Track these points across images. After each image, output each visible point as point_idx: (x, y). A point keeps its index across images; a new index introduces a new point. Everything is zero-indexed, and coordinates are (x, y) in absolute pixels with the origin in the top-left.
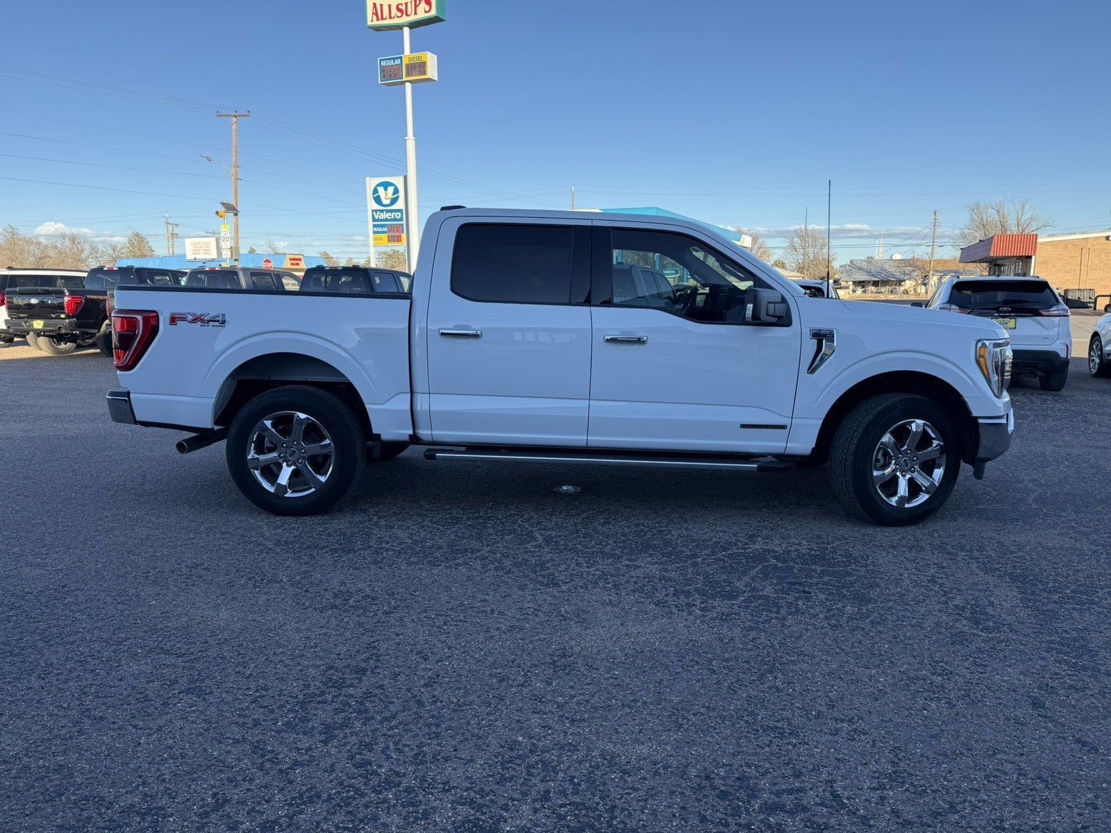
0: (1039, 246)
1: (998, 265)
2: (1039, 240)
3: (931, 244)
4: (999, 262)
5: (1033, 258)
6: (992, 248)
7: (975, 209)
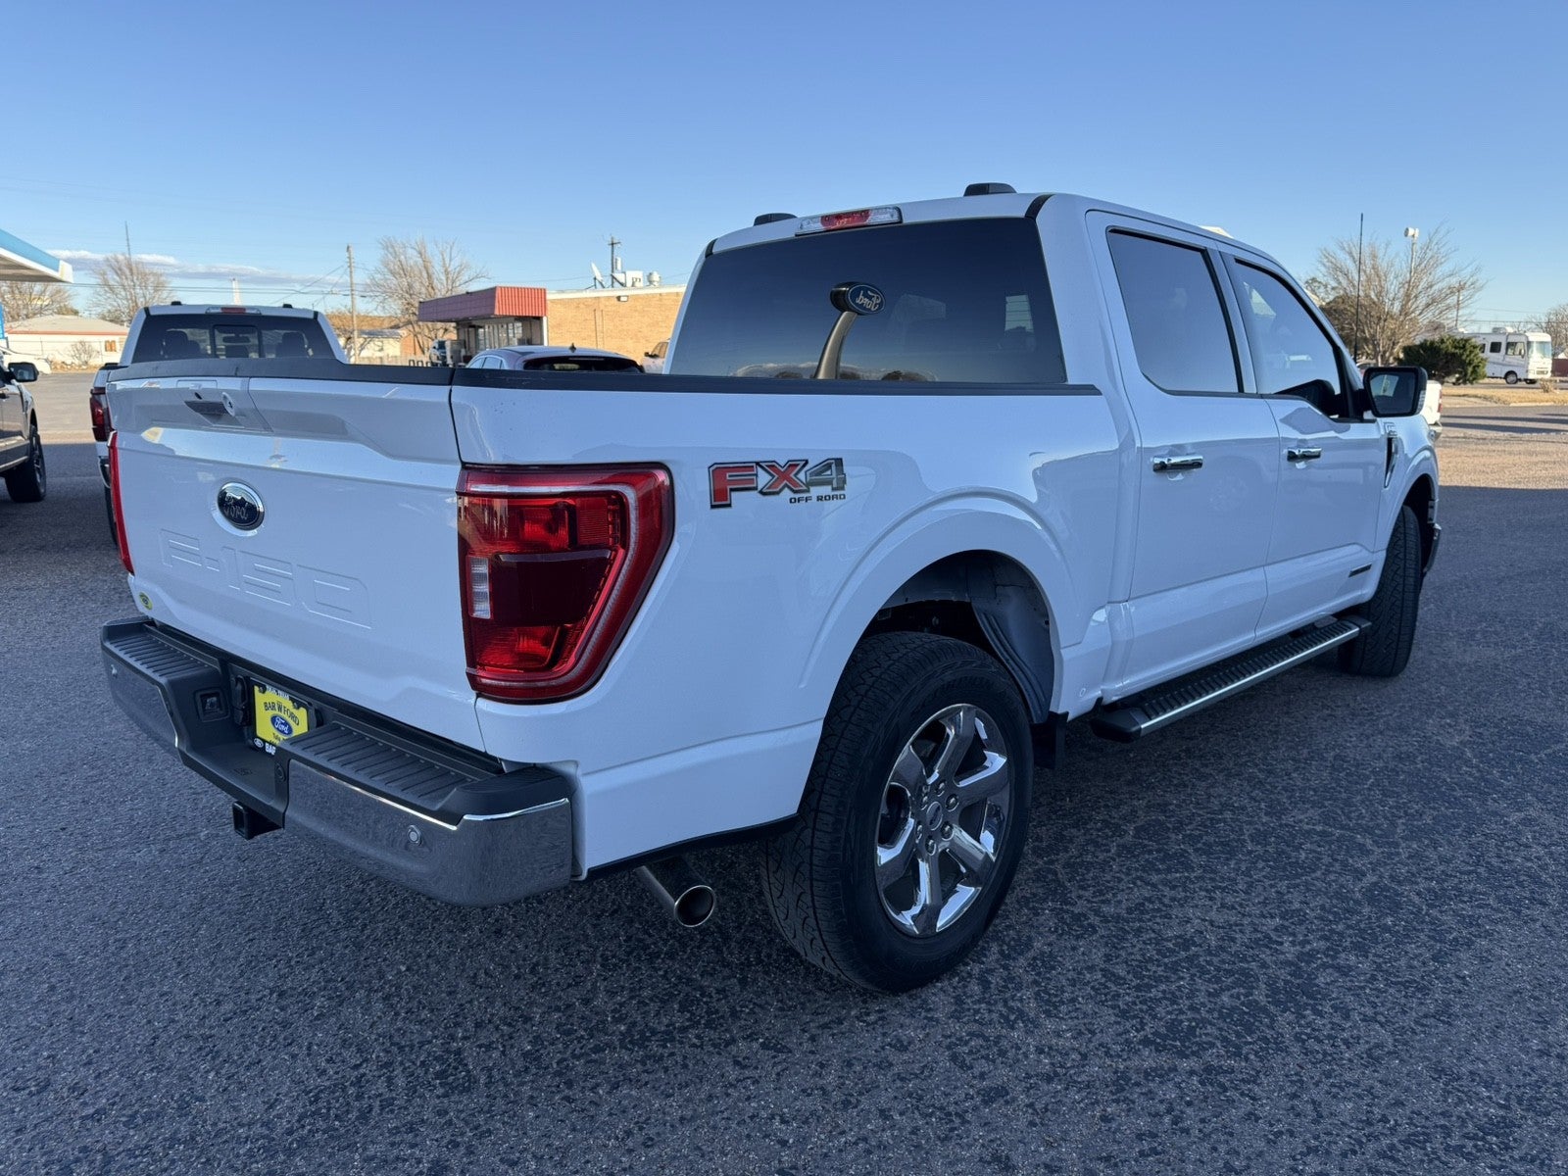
0: (549, 305)
1: (474, 326)
2: (549, 297)
3: (349, 293)
4: (474, 323)
5: (545, 319)
6: (497, 304)
7: (388, 246)
